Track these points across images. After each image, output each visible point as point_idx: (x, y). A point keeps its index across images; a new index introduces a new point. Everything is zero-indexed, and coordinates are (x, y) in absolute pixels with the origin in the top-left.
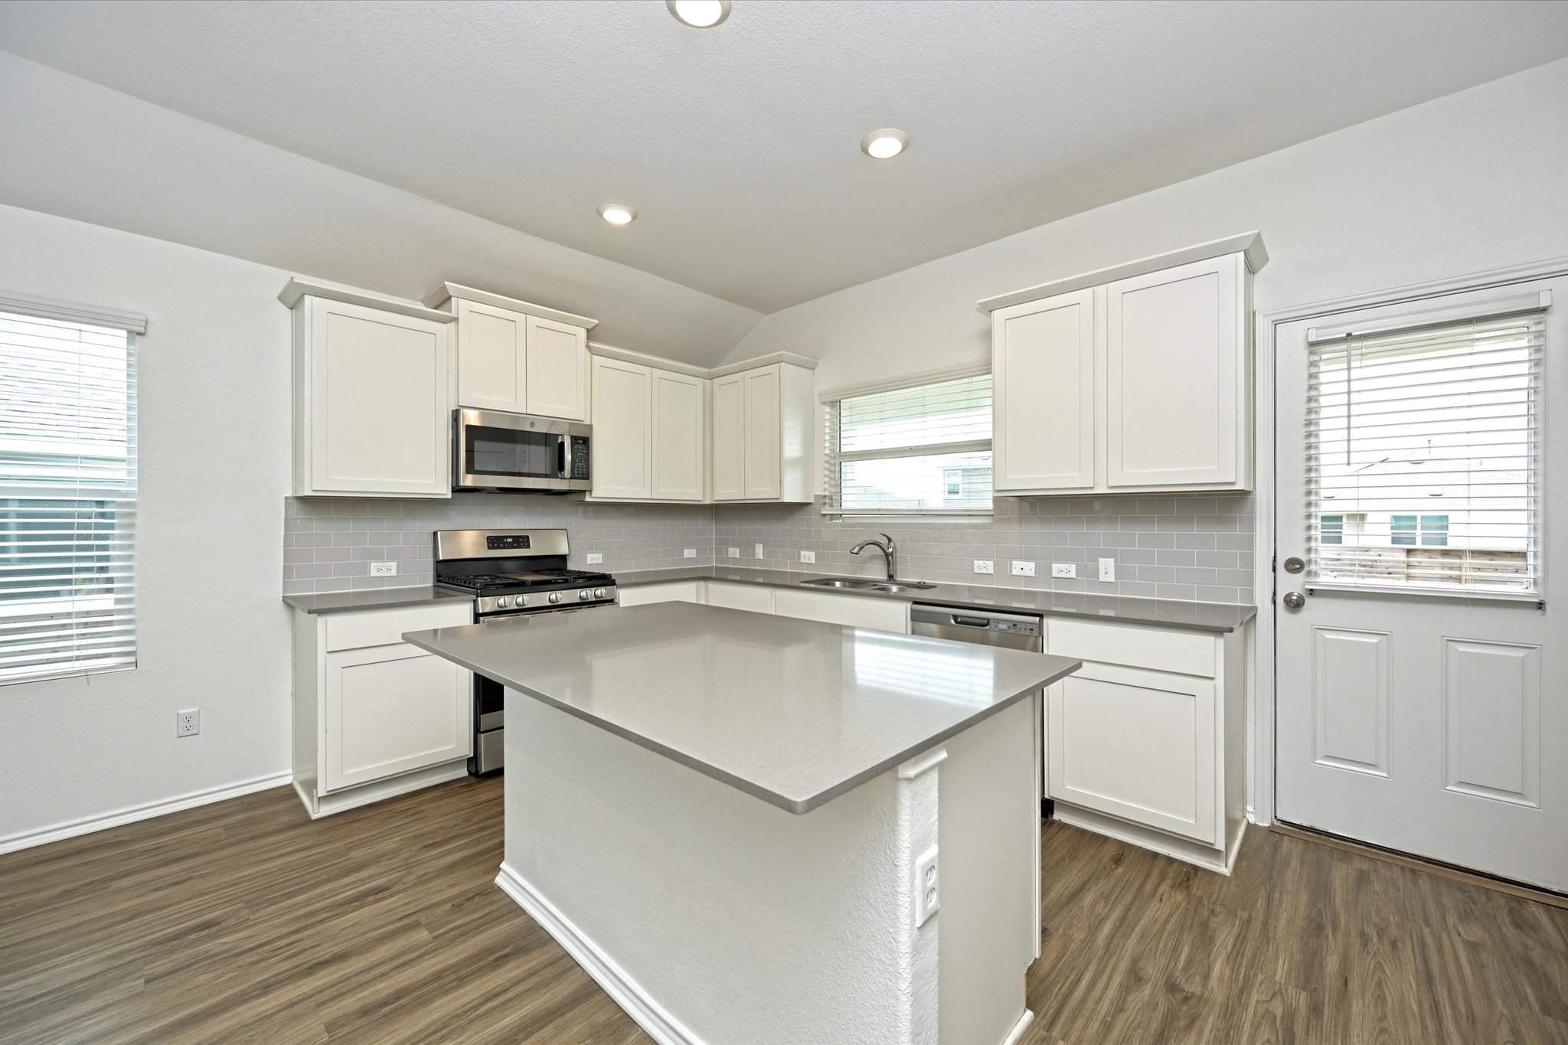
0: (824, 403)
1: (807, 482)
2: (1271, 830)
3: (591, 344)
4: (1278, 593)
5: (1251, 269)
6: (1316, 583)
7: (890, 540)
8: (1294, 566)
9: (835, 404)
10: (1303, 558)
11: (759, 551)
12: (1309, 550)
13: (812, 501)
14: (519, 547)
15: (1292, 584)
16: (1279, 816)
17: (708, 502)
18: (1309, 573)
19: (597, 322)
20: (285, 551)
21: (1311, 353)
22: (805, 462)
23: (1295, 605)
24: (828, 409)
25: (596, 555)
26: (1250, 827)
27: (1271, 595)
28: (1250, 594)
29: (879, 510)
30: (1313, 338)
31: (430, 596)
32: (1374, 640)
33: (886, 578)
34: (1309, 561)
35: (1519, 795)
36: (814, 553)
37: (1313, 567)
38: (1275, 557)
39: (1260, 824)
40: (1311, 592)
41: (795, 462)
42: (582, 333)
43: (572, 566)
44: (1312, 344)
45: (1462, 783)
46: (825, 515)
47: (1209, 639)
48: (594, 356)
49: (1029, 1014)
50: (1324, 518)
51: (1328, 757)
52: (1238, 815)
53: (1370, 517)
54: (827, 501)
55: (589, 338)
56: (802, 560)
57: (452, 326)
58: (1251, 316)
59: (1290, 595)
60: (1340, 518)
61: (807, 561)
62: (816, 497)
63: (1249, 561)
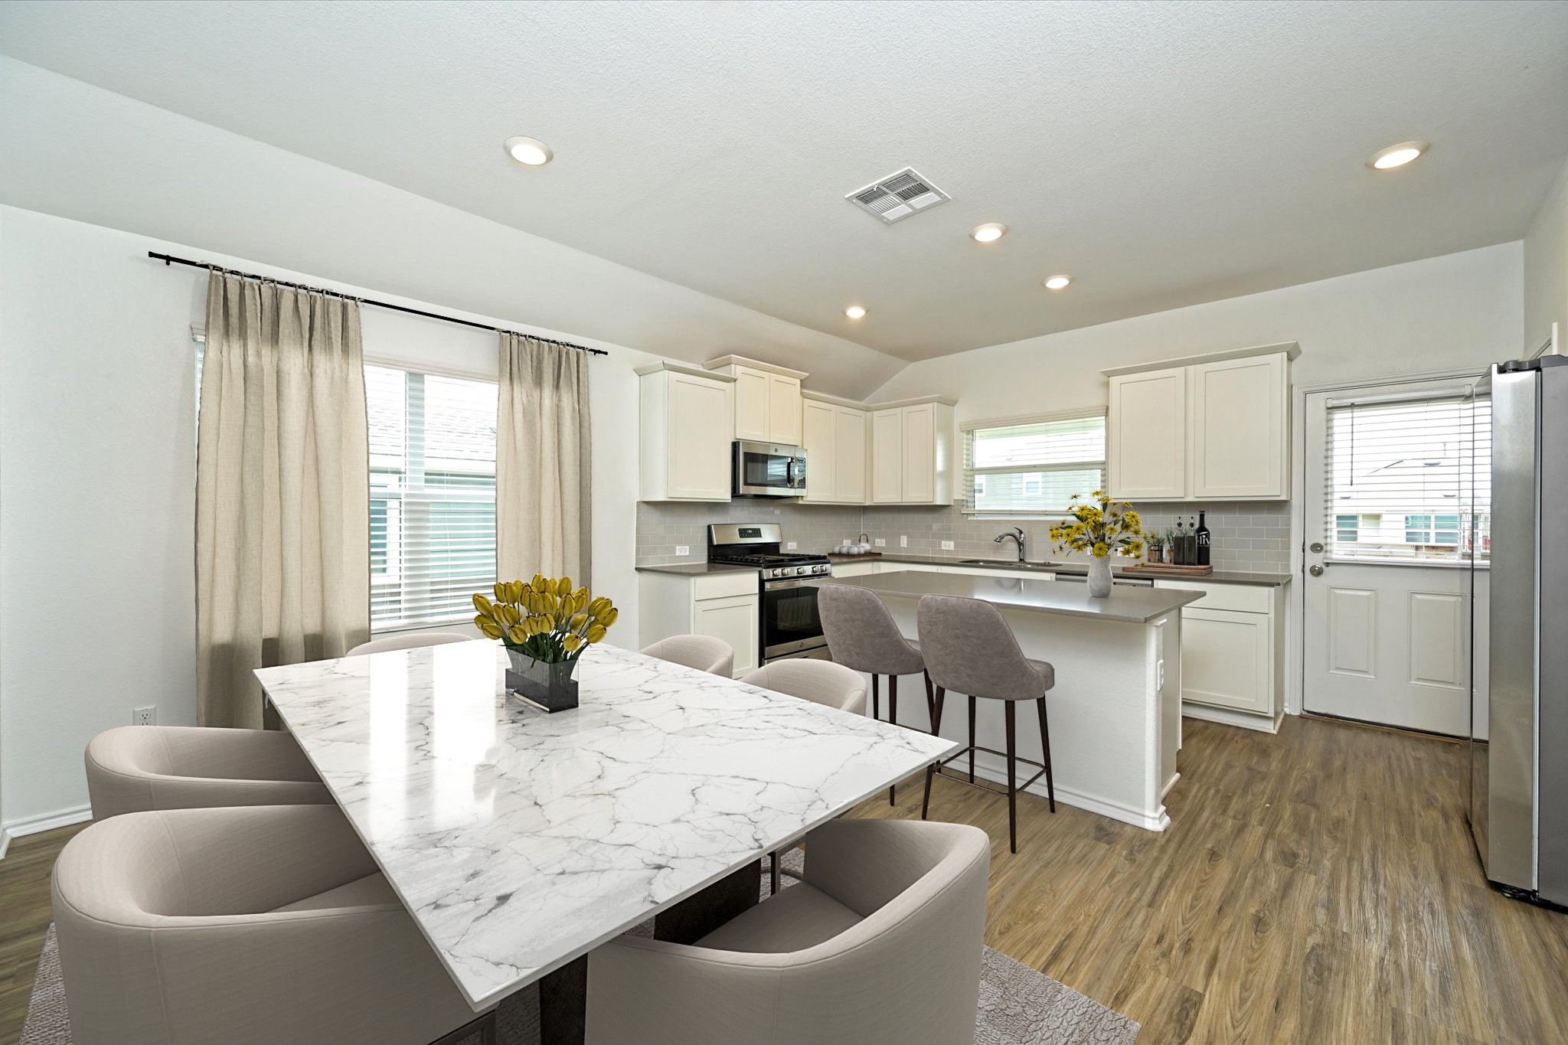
0: (962, 431)
1: (949, 489)
2: (1301, 717)
3: (805, 391)
4: (1306, 564)
5: (1290, 359)
6: (1331, 559)
7: (1021, 532)
8: (1317, 548)
9: (971, 432)
10: (1322, 542)
11: (904, 541)
12: (1326, 537)
13: (952, 504)
14: (756, 536)
15: (1315, 560)
16: (1305, 708)
17: (867, 504)
18: (1326, 551)
19: (808, 374)
20: (637, 537)
21: (1328, 413)
22: (948, 474)
23: (1317, 572)
24: (965, 435)
25: (793, 543)
26: (1286, 715)
27: (1302, 567)
28: (1287, 567)
29: (1011, 511)
30: (1330, 405)
31: (705, 570)
32: (1368, 593)
33: (1017, 560)
34: (1326, 544)
35: (1452, 683)
36: (953, 543)
37: (1329, 548)
38: (1304, 543)
39: (1292, 714)
40: (1327, 564)
41: (941, 474)
42: (798, 382)
43: (782, 551)
44: (1328, 408)
45: (1419, 679)
46: (963, 514)
47: (1266, 589)
48: (806, 400)
49: (1178, 775)
50: (1339, 518)
51: (1337, 669)
52: (1279, 709)
53: (1384, 517)
54: (964, 503)
55: (802, 386)
56: (943, 548)
57: (732, 384)
58: (1290, 387)
59: (1314, 566)
60: (1354, 517)
61: (947, 548)
62: (955, 500)
63: (1287, 546)
